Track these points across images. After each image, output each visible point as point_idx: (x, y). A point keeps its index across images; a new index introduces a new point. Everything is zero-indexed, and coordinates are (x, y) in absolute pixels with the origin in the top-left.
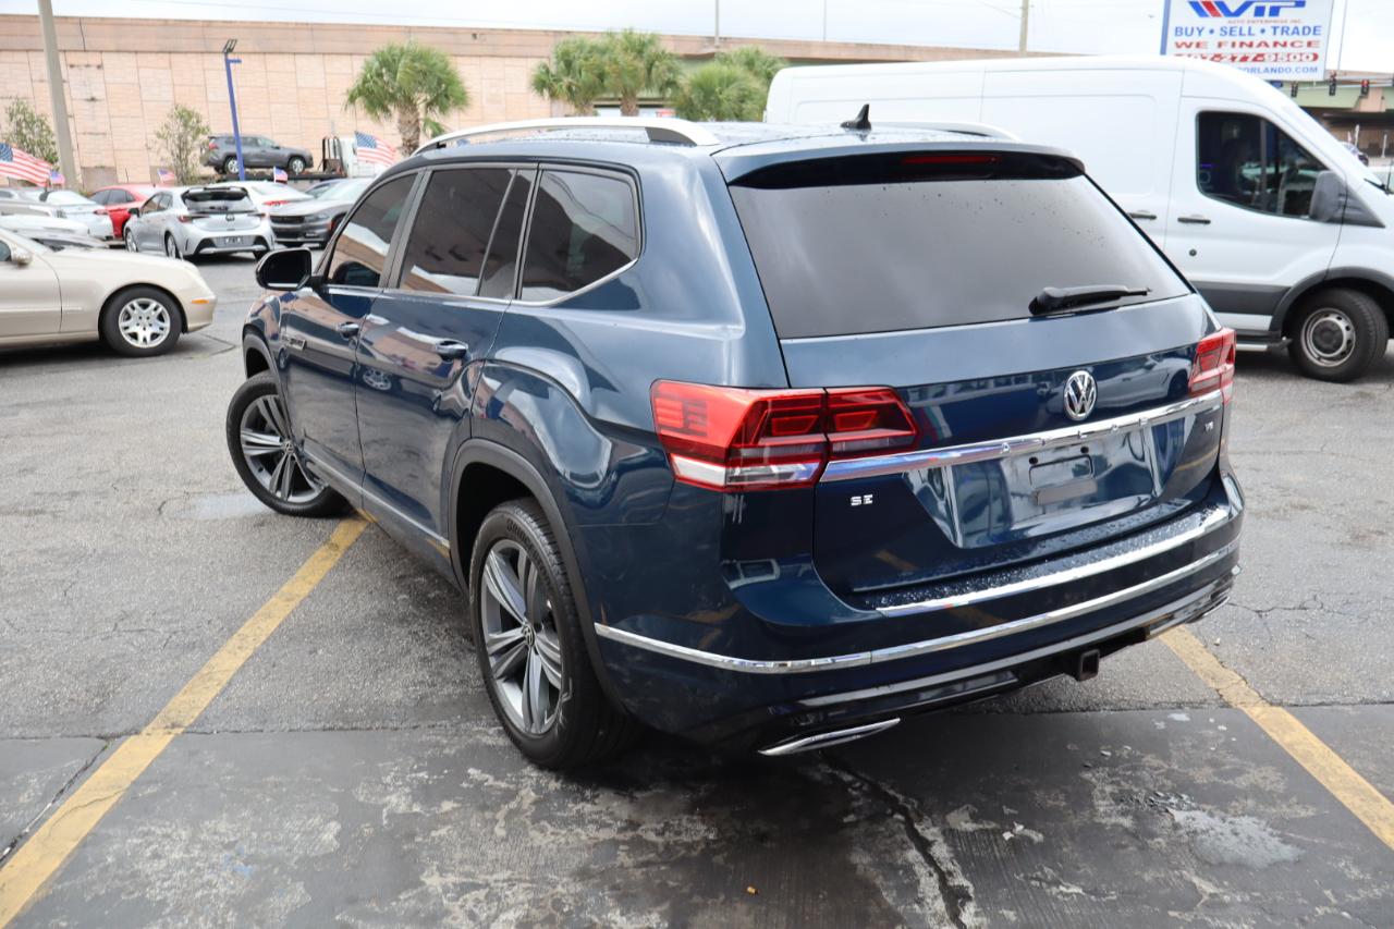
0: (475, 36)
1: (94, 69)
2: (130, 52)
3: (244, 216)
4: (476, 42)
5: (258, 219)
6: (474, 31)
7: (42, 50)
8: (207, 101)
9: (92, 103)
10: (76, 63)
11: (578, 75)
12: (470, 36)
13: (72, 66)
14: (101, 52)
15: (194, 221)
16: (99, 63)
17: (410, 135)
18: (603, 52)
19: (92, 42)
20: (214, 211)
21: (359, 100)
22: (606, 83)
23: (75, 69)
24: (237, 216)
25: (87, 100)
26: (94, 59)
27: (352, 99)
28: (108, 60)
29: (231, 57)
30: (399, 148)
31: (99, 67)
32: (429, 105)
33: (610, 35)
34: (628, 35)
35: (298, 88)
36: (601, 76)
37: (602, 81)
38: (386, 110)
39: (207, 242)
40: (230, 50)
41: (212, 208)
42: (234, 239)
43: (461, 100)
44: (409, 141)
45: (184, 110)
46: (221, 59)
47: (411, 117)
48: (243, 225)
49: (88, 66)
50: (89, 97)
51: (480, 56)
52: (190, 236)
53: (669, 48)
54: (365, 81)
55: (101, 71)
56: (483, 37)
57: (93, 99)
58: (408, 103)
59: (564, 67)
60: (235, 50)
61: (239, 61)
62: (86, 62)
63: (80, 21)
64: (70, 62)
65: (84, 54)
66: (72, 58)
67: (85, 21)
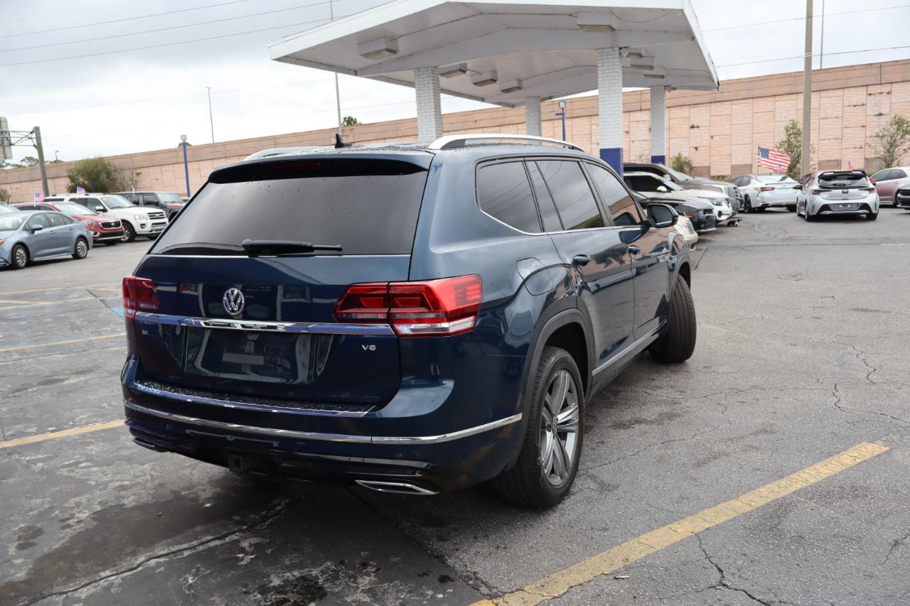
1: (884, 95)
3: (856, 190)
5: (868, 192)
9: (879, 117)
10: (873, 92)
13: (870, 95)
14: (891, 83)
15: (821, 194)
16: (888, 91)
19: (886, 78)
20: (836, 187)
23: (872, 96)
24: (850, 190)
25: (877, 115)
26: (886, 88)
28: (896, 88)
31: (888, 93)
39: (826, 207)
41: (835, 185)
42: (845, 205)
48: (855, 196)
49: (881, 93)
50: (877, 113)
52: (815, 202)
55: (889, 96)
57: (880, 115)
62: (879, 91)
63: (881, 66)
64: (870, 92)
65: (879, 86)
66: (871, 90)
67: (884, 64)
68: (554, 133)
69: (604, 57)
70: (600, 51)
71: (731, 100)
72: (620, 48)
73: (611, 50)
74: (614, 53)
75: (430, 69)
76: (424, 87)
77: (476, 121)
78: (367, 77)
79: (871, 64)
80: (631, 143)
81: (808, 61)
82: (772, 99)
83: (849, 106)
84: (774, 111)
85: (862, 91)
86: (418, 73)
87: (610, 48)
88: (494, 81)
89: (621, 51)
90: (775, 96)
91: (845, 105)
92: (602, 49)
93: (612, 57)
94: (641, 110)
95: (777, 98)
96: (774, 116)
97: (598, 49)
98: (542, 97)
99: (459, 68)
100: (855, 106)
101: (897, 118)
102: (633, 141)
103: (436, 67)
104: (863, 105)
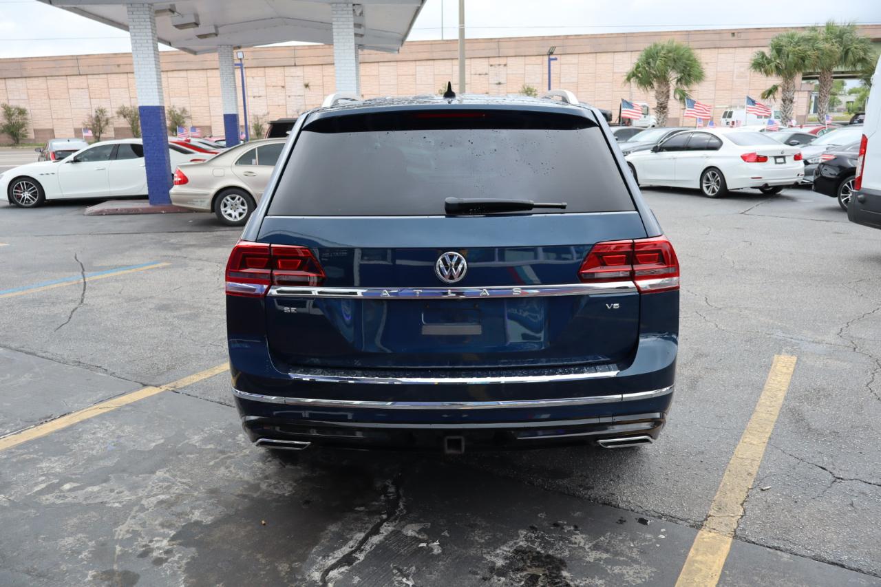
0: (733, 34)
1: (502, 66)
2: (522, 56)
4: (734, 38)
6: (733, 31)
7: (457, 59)
8: (560, 83)
9: (499, 85)
10: (493, 64)
11: (786, 58)
12: (731, 35)
13: (491, 65)
14: (507, 57)
16: (504, 63)
17: (662, 100)
18: (807, 40)
19: (504, 51)
21: (632, 80)
22: (806, 62)
23: (493, 67)
25: (497, 84)
26: (503, 61)
27: (629, 79)
28: (510, 61)
29: (552, 57)
30: (654, 109)
31: (505, 65)
32: (679, 80)
33: (814, 29)
34: (829, 27)
35: (614, 73)
36: (803, 59)
37: (804, 61)
38: (651, 84)
40: (551, 53)
43: (699, 77)
44: (661, 104)
45: (528, 88)
46: (546, 58)
47: (665, 89)
49: (499, 65)
50: (497, 82)
51: (735, 47)
53: (860, 35)
54: (638, 67)
55: (505, 68)
56: (739, 34)
57: (500, 83)
58: (663, 80)
59: (775, 53)
60: (554, 53)
61: (556, 59)
62: (498, 63)
63: (499, 40)
64: (491, 63)
65: (497, 58)
66: (493, 61)
67: (501, 40)
68: (208, 83)
69: (339, 12)
70: (334, 5)
71: (378, 62)
72: (354, 5)
73: (345, 5)
74: (348, 9)
75: (147, 5)
76: (140, 25)
77: (119, 66)
78: (63, 8)
79: (491, 39)
80: (288, 98)
81: (462, 31)
82: (413, 63)
83: (476, 74)
84: (415, 75)
85: (485, 62)
86: (132, 9)
87: (345, 3)
88: (197, 24)
89: (354, 7)
90: (415, 61)
91: (472, 73)
92: (336, 3)
93: (346, 12)
94: (295, 65)
95: (418, 63)
96: (416, 79)
97: (333, 3)
98: (235, 46)
99: (169, 7)
100: (480, 74)
101: (526, 88)
102: (289, 96)
103: (152, 5)
104: (486, 74)
